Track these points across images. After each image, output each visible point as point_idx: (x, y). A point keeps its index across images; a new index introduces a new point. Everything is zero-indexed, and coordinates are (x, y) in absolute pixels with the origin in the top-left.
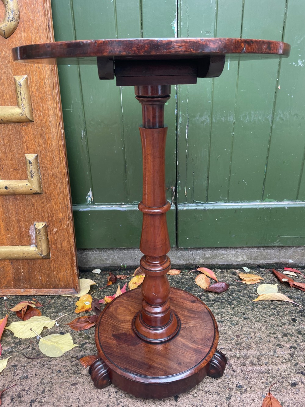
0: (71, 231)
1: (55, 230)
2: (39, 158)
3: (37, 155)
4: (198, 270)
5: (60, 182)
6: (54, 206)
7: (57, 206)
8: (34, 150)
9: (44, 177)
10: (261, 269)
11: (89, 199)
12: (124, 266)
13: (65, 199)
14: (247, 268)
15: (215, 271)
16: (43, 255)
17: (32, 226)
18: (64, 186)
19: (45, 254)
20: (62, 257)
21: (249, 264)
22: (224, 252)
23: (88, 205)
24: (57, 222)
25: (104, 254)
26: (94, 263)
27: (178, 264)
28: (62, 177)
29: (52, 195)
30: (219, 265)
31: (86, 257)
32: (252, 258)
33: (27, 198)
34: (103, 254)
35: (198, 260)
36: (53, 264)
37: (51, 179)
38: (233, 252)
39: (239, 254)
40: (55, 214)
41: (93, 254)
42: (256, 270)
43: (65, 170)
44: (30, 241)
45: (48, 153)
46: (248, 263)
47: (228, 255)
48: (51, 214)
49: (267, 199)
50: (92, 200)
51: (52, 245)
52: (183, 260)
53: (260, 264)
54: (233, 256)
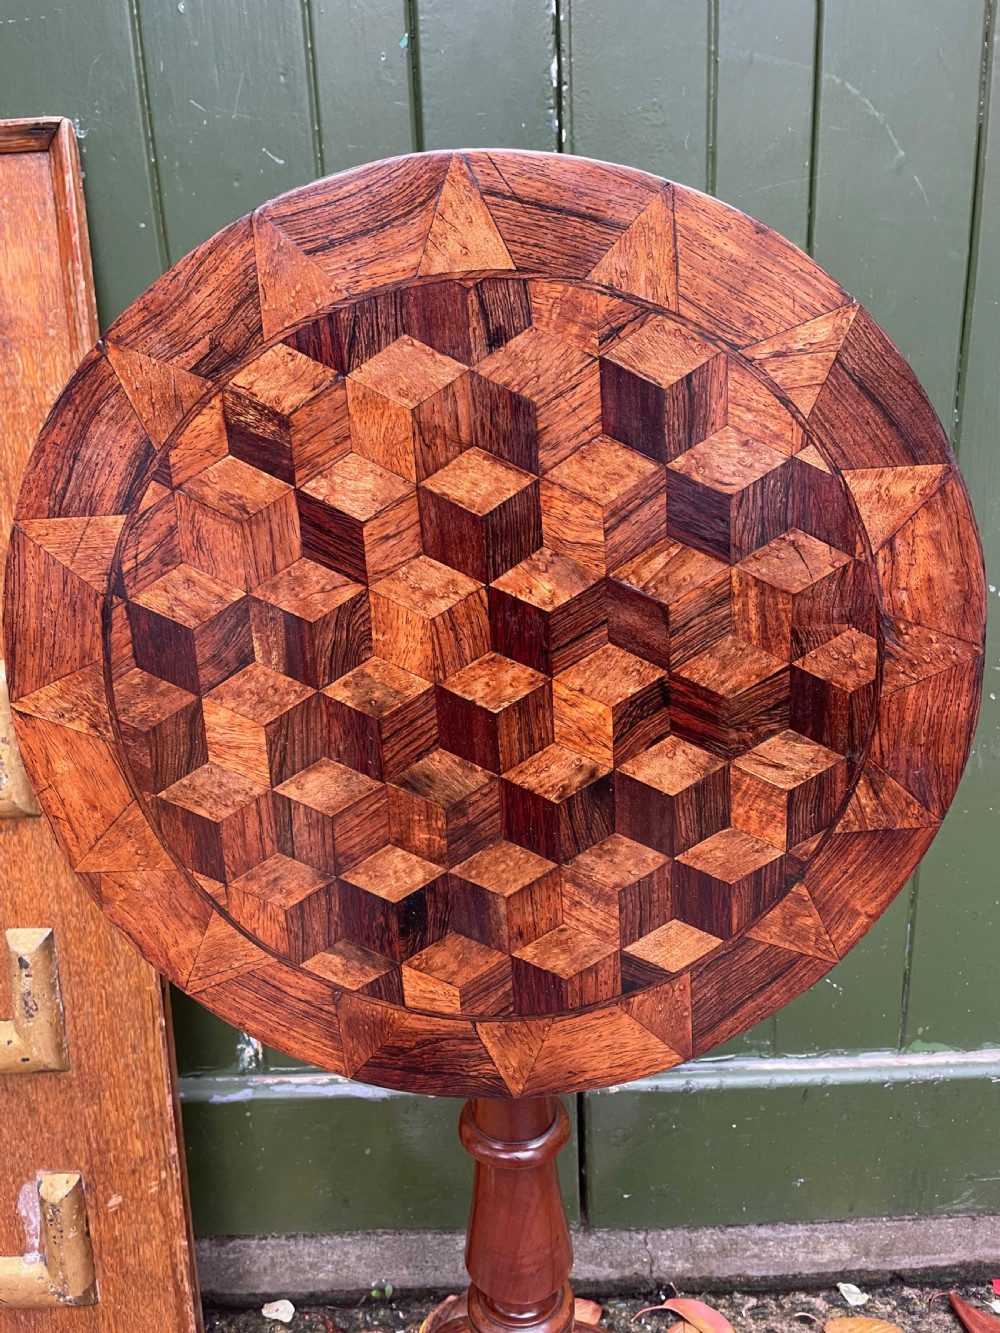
0: (176, 1207)
1: (115, 1201)
2: (58, 943)
3: (51, 933)
4: (667, 1305)
5: (137, 1024)
6: (113, 1114)
7: (124, 1114)
8: (40, 915)
9: (74, 1009)
10: (907, 1292)
11: (249, 1052)
12: (382, 1290)
13: (154, 1090)
14: (856, 1290)
15: (732, 1305)
16: (68, 1298)
17: (27, 1187)
18: (151, 1044)
19: (80, 1293)
20: (141, 1299)
21: (859, 1271)
22: (764, 1232)
23: (243, 1073)
24: (121, 1173)
25: (306, 1249)
26: (267, 1279)
27: (592, 1280)
28: (143, 1007)
29: (106, 1074)
30: (749, 1279)
31: (238, 1259)
32: (873, 1249)
33: (9, 1085)
34: (300, 1247)
35: (667, 1263)
36: (109, 1325)
37: (101, 1017)
38: (800, 1231)
39: (821, 1236)
40: (115, 1141)
41: (262, 1248)
42: (886, 1294)
43: (153, 988)
44: (21, 1240)
45: (92, 923)
46: (857, 1267)
47: (779, 1242)
48: (98, 1144)
49: (918, 1044)
50: (260, 1056)
51: (104, 1256)
52: (611, 1265)
53: (900, 1271)
54: (799, 1247)
